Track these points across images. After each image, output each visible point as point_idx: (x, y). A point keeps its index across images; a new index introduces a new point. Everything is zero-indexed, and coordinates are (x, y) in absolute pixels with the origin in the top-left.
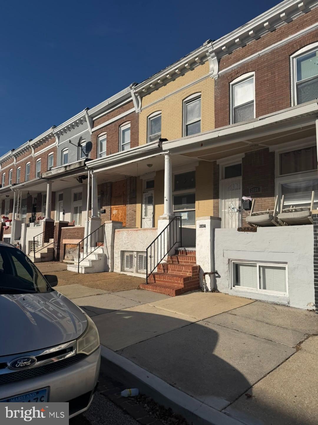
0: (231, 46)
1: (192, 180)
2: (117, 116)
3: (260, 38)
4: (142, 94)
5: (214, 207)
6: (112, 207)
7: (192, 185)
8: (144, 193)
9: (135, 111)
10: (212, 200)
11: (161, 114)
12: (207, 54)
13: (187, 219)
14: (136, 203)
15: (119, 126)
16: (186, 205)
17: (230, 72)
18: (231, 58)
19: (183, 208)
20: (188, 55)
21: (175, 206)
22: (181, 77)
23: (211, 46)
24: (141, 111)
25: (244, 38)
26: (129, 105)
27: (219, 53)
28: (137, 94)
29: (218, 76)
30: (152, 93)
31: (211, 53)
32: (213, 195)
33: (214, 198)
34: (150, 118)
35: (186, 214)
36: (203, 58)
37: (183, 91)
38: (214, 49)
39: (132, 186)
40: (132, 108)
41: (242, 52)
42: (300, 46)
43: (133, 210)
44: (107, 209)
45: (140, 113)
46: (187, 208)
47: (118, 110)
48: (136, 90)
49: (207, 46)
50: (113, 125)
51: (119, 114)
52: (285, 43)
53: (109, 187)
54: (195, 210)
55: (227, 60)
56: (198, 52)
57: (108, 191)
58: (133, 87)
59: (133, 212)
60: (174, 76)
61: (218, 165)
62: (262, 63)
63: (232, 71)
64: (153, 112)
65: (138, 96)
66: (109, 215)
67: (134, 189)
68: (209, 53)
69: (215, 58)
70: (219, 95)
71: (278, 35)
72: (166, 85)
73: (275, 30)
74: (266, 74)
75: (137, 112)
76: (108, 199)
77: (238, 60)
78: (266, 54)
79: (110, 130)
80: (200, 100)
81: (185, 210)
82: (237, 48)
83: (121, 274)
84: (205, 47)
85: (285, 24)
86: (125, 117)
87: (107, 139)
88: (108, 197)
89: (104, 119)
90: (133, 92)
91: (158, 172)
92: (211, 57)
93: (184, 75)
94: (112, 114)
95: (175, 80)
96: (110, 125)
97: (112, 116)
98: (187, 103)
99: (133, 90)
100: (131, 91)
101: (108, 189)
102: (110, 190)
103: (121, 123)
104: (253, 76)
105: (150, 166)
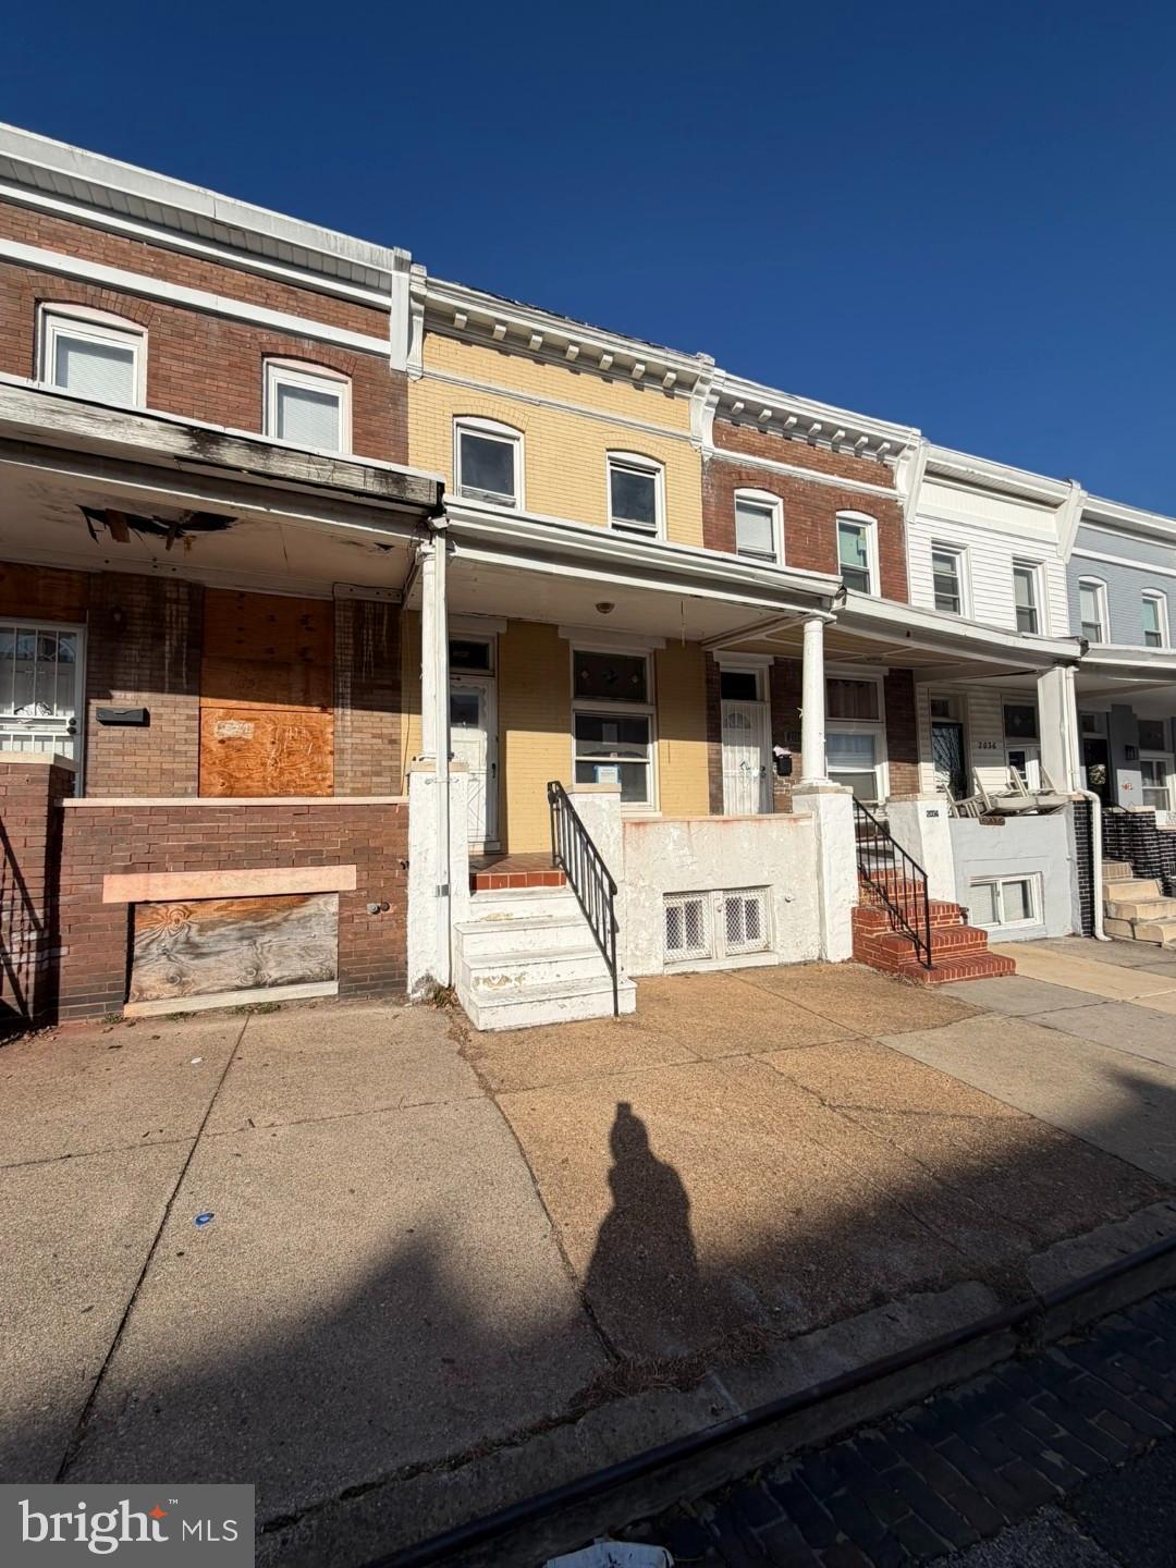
0: (752, 411)
1: (635, 681)
2: (241, 299)
3: (790, 439)
4: (437, 321)
5: (710, 761)
7: (638, 696)
9: (388, 357)
10: (706, 743)
11: (514, 438)
12: (698, 385)
14: (400, 712)
15: (265, 355)
16: (616, 744)
17: (735, 466)
18: (736, 435)
19: (607, 754)
20: (657, 347)
21: (582, 742)
22: (600, 380)
23: (722, 380)
24: (422, 377)
25: (779, 418)
26: (337, 306)
27: (724, 405)
28: (422, 308)
29: (711, 454)
30: (474, 346)
32: (708, 732)
33: (709, 739)
34: (458, 425)
35: (615, 770)
36: (685, 384)
37: (611, 427)
38: (725, 391)
39: (370, 638)
40: (359, 331)
41: (759, 441)
42: (851, 505)
43: (380, 736)
44: (161, 710)
45: (414, 378)
46: (620, 755)
47: (252, 279)
48: (429, 289)
49: (711, 369)
50: (215, 327)
51: (265, 305)
52: (830, 483)
53: (177, 601)
54: (645, 763)
55: (730, 434)
56: (683, 364)
57: (168, 619)
58: (415, 269)
59: (380, 741)
60: (587, 362)
61: (718, 664)
62: (797, 492)
63: (741, 466)
64: (484, 414)
65: (419, 313)
66: (186, 740)
67: (385, 655)
68: (707, 389)
69: (714, 410)
70: (712, 500)
71: (819, 461)
72: (543, 363)
73: (814, 446)
74: (803, 518)
75: (395, 364)
76: (176, 662)
77: (753, 453)
78: (802, 479)
79: (182, 335)
80: (653, 480)
81: (612, 758)
82: (751, 425)
83: (671, 973)
84: (706, 367)
85: (830, 448)
86: (311, 342)
87: (155, 365)
88: (167, 649)
89: (124, 251)
90: (405, 285)
91: (515, 624)
92: (704, 399)
93: (611, 382)
94: (204, 274)
95: (578, 373)
96: (178, 311)
97: (202, 283)
98: (612, 464)
99: (411, 280)
100: (394, 273)
101: (168, 612)
102: (185, 619)
103: (281, 352)
104: (775, 504)
105: (605, 607)
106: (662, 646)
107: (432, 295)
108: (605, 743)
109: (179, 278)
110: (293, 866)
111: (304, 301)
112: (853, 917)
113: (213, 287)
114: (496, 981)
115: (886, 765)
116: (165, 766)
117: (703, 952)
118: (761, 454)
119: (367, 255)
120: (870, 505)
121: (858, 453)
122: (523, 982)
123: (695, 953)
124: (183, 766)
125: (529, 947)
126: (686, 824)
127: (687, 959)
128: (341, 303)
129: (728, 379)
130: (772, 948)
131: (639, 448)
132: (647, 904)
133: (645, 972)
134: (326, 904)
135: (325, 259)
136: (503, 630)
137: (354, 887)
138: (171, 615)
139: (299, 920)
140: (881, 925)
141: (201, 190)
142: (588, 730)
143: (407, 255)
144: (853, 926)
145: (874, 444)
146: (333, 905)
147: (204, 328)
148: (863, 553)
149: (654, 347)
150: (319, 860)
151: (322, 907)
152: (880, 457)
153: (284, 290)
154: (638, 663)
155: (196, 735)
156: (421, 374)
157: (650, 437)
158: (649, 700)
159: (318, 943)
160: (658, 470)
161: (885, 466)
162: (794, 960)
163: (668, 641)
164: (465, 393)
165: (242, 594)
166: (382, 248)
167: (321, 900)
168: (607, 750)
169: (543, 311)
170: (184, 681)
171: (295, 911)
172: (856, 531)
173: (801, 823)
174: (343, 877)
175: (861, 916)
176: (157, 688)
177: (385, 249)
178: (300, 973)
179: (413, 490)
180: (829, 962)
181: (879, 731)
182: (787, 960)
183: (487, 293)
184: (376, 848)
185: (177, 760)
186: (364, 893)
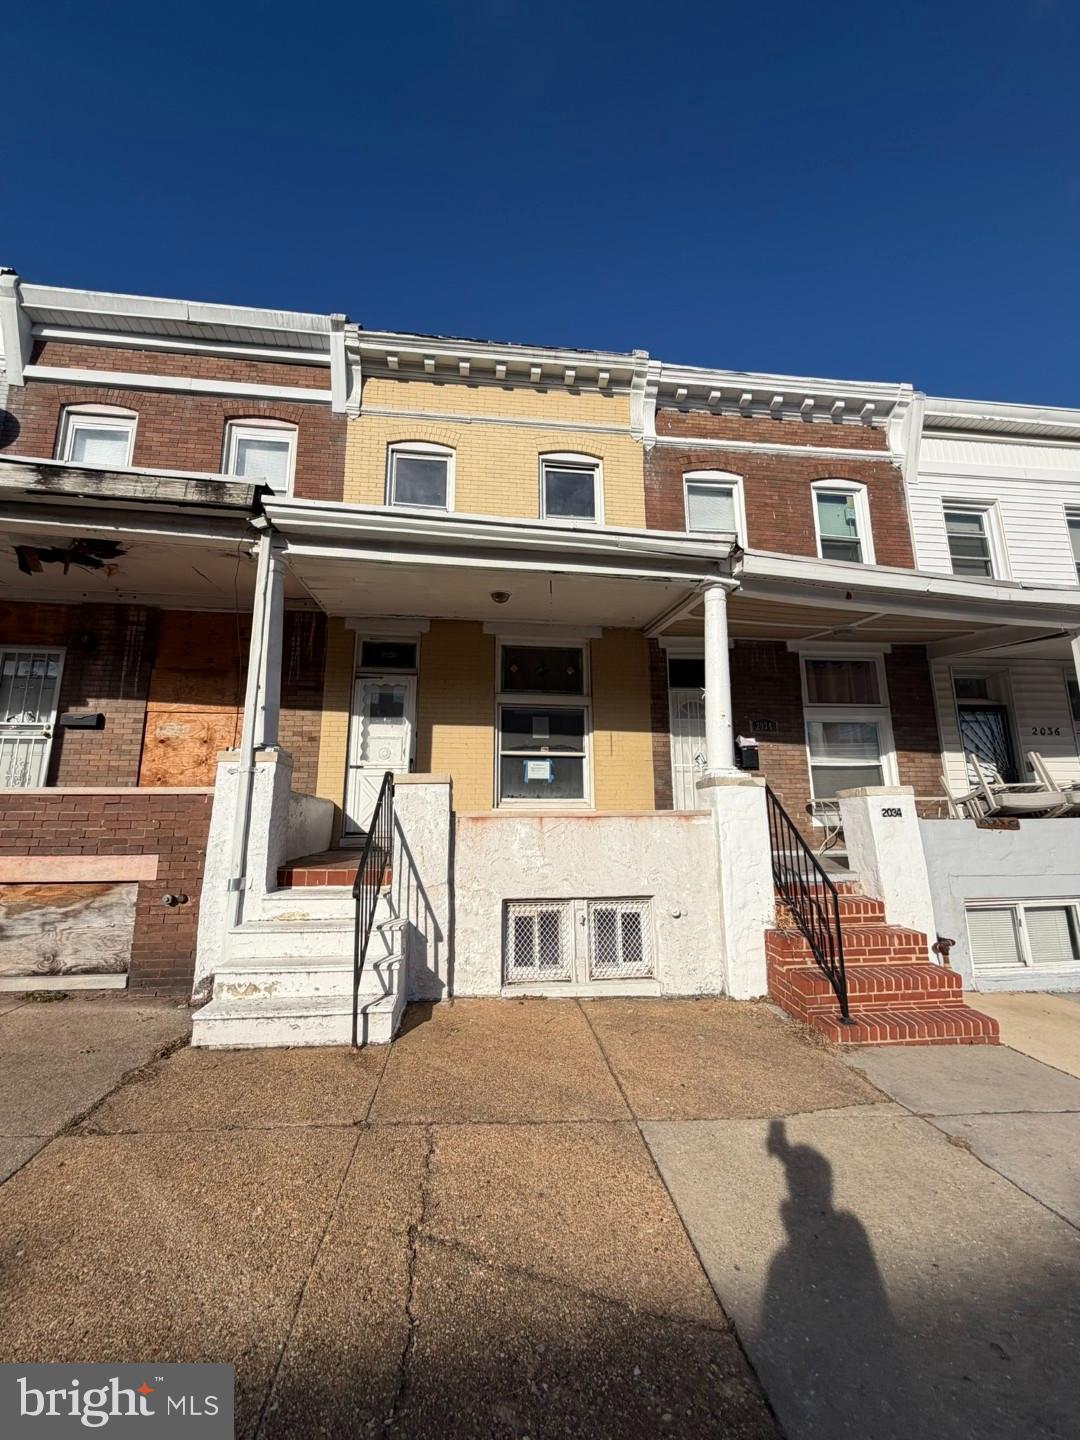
0: (698, 395)
1: (570, 673)
2: (213, 378)
3: (751, 417)
4: (373, 366)
5: (656, 754)
6: (153, 706)
7: (573, 686)
8: (357, 677)
9: (330, 403)
10: (650, 734)
11: (446, 455)
12: (635, 380)
13: (550, 781)
14: (318, 707)
15: (227, 419)
16: (547, 737)
17: (683, 450)
18: (684, 421)
19: (538, 748)
20: (586, 352)
21: (506, 734)
22: (534, 392)
23: (659, 370)
24: (360, 415)
25: (731, 397)
26: (291, 370)
27: (665, 394)
28: (357, 358)
29: (654, 443)
30: (410, 383)
31: (650, 383)
32: (653, 722)
33: (654, 730)
34: (393, 451)
35: (547, 764)
36: (620, 382)
37: (544, 432)
38: (663, 380)
39: (298, 643)
40: (308, 387)
41: (712, 424)
42: (830, 474)
43: (301, 734)
44: (114, 715)
45: (353, 417)
46: (551, 749)
47: (222, 362)
48: (361, 341)
49: (645, 362)
50: (190, 403)
51: (231, 379)
52: (802, 454)
53: (137, 623)
54: (582, 758)
55: (678, 421)
56: (615, 362)
57: (128, 638)
58: (347, 327)
59: (300, 739)
60: (516, 378)
61: (664, 651)
62: (759, 467)
63: (690, 450)
64: (417, 438)
65: (356, 362)
66: (131, 740)
67: (311, 659)
68: (644, 381)
69: (654, 401)
70: (655, 487)
71: (786, 433)
72: (476, 386)
73: (781, 420)
74: (768, 493)
75: (337, 408)
76: (131, 673)
77: (705, 436)
78: (765, 454)
79: (165, 413)
80: (592, 475)
81: (544, 752)
82: (702, 409)
83: (509, 995)
84: (639, 361)
85: (800, 419)
86: (266, 402)
87: (142, 439)
88: (125, 663)
89: (127, 359)
90: (340, 341)
91: (436, 622)
92: (643, 392)
93: (546, 392)
94: (186, 364)
95: (512, 389)
96: (163, 396)
97: (184, 371)
98: (546, 466)
99: (346, 337)
100: (332, 334)
101: (129, 633)
102: (142, 638)
103: (241, 413)
104: (736, 483)
105: (500, 597)
106: (598, 635)
107: (364, 346)
108: (535, 736)
109: (167, 371)
110: (97, 854)
111: (263, 370)
112: (766, 942)
113: (192, 373)
114: (242, 990)
115: (893, 755)
116: (112, 764)
117: (562, 974)
118: (715, 435)
119: (308, 324)
120: (855, 471)
121: (837, 418)
122: (274, 993)
123: (550, 972)
124: (127, 763)
125: (305, 953)
126: (537, 820)
127: (536, 980)
128: (293, 367)
129: (664, 369)
130: (655, 975)
131: (572, 446)
132: (481, 911)
133: (478, 992)
134: (129, 893)
135: (276, 334)
136: (426, 629)
137: (155, 878)
138: (131, 635)
139: (99, 909)
140: (799, 955)
141: (179, 302)
142: (514, 724)
143: (342, 317)
144: (767, 955)
145: (854, 407)
146: (131, 895)
147: (182, 405)
148: (852, 522)
149: (582, 352)
150: (122, 848)
151: (124, 896)
152: (866, 419)
153: (247, 366)
154: (574, 655)
155: (140, 736)
156: (358, 413)
157: (586, 435)
158: (585, 691)
159: (117, 933)
160: (597, 466)
161: (874, 428)
162: (685, 992)
163: (606, 630)
164: (400, 423)
165: (192, 613)
166: (320, 316)
167: (122, 889)
168: (536, 744)
169: (466, 339)
170: (136, 689)
171: (99, 899)
172: (842, 500)
173: (694, 822)
174: (145, 867)
175: (776, 942)
176: (112, 694)
177: (323, 316)
178: (95, 963)
179: (230, 495)
180: (732, 999)
181: (883, 718)
182: (673, 991)
183: (412, 334)
184: (181, 838)
185: (122, 758)
186: (163, 884)
